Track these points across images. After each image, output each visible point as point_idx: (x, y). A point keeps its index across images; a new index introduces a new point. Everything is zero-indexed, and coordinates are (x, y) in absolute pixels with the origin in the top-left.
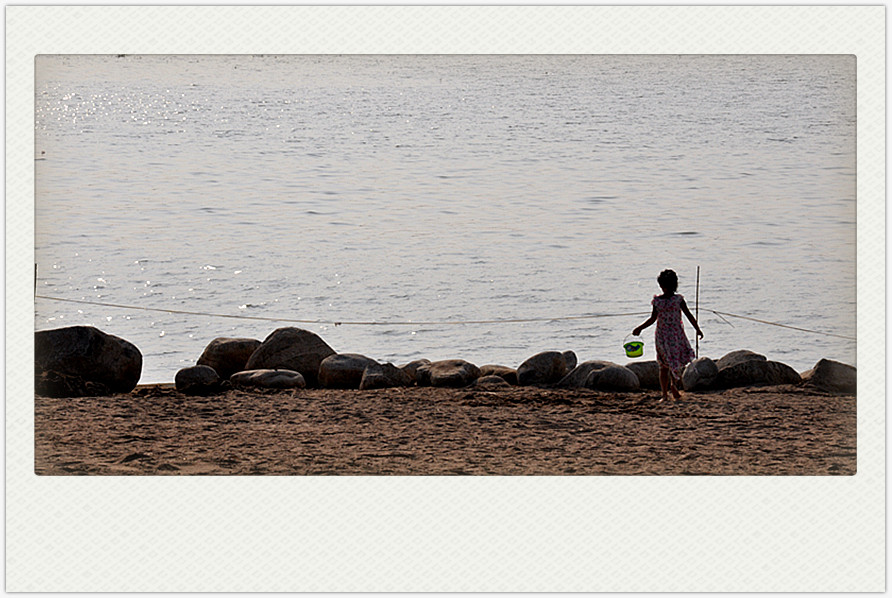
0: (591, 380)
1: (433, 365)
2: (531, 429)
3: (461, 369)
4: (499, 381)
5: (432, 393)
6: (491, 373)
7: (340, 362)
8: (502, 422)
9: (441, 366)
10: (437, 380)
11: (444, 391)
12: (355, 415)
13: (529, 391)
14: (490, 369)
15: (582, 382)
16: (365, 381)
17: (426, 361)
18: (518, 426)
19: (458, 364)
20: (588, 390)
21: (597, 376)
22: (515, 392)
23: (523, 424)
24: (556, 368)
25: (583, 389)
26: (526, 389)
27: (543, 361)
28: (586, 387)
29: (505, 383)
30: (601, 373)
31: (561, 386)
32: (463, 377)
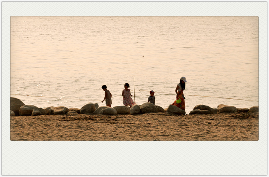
0: (102, 112)
1: (54, 108)
2: (73, 129)
3: (63, 109)
4: (75, 112)
5: (54, 117)
6: (72, 110)
7: (26, 107)
8: (65, 127)
9: (57, 108)
10: (56, 113)
11: (58, 116)
12: (20, 125)
13: (83, 116)
14: (72, 109)
15: (100, 112)
16: (33, 113)
17: (53, 107)
18: (70, 128)
19: (62, 108)
20: (101, 115)
21: (104, 111)
22: (79, 116)
23: (72, 127)
24: (92, 108)
25: (100, 115)
26: (83, 115)
27: (88, 106)
28: (101, 114)
29: (77, 113)
30: (105, 110)
31: (93, 114)
32: (64, 112)
